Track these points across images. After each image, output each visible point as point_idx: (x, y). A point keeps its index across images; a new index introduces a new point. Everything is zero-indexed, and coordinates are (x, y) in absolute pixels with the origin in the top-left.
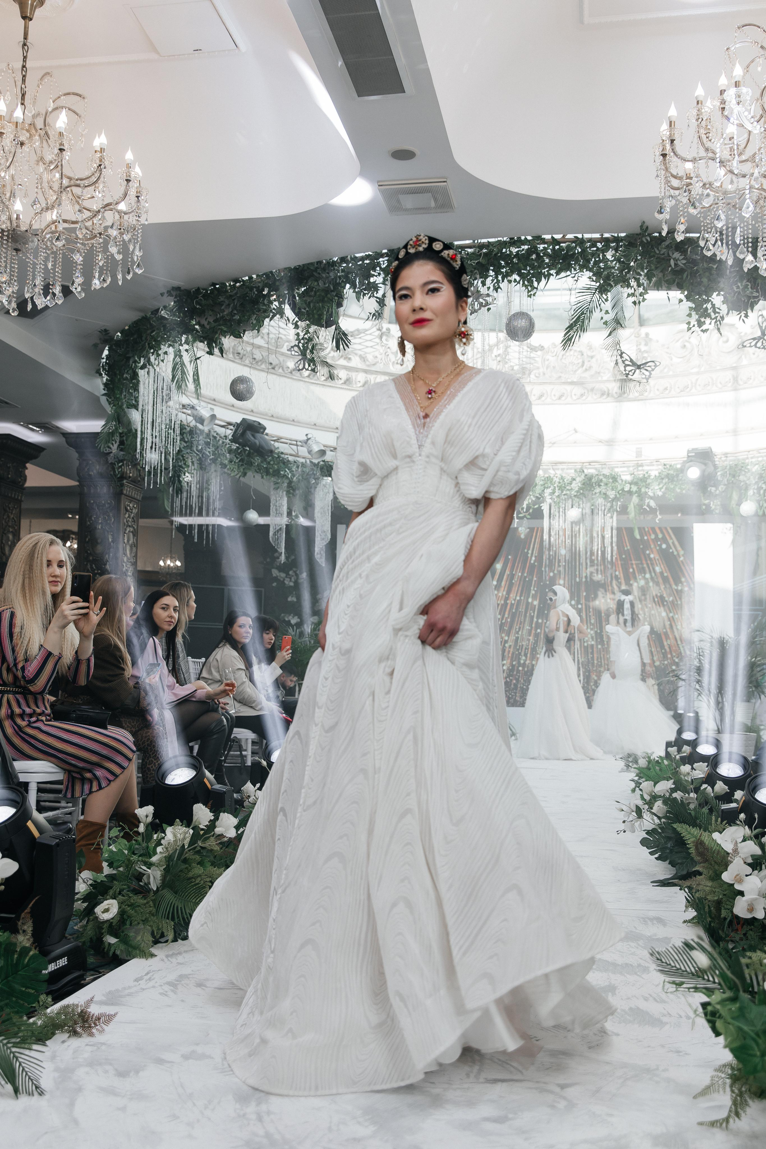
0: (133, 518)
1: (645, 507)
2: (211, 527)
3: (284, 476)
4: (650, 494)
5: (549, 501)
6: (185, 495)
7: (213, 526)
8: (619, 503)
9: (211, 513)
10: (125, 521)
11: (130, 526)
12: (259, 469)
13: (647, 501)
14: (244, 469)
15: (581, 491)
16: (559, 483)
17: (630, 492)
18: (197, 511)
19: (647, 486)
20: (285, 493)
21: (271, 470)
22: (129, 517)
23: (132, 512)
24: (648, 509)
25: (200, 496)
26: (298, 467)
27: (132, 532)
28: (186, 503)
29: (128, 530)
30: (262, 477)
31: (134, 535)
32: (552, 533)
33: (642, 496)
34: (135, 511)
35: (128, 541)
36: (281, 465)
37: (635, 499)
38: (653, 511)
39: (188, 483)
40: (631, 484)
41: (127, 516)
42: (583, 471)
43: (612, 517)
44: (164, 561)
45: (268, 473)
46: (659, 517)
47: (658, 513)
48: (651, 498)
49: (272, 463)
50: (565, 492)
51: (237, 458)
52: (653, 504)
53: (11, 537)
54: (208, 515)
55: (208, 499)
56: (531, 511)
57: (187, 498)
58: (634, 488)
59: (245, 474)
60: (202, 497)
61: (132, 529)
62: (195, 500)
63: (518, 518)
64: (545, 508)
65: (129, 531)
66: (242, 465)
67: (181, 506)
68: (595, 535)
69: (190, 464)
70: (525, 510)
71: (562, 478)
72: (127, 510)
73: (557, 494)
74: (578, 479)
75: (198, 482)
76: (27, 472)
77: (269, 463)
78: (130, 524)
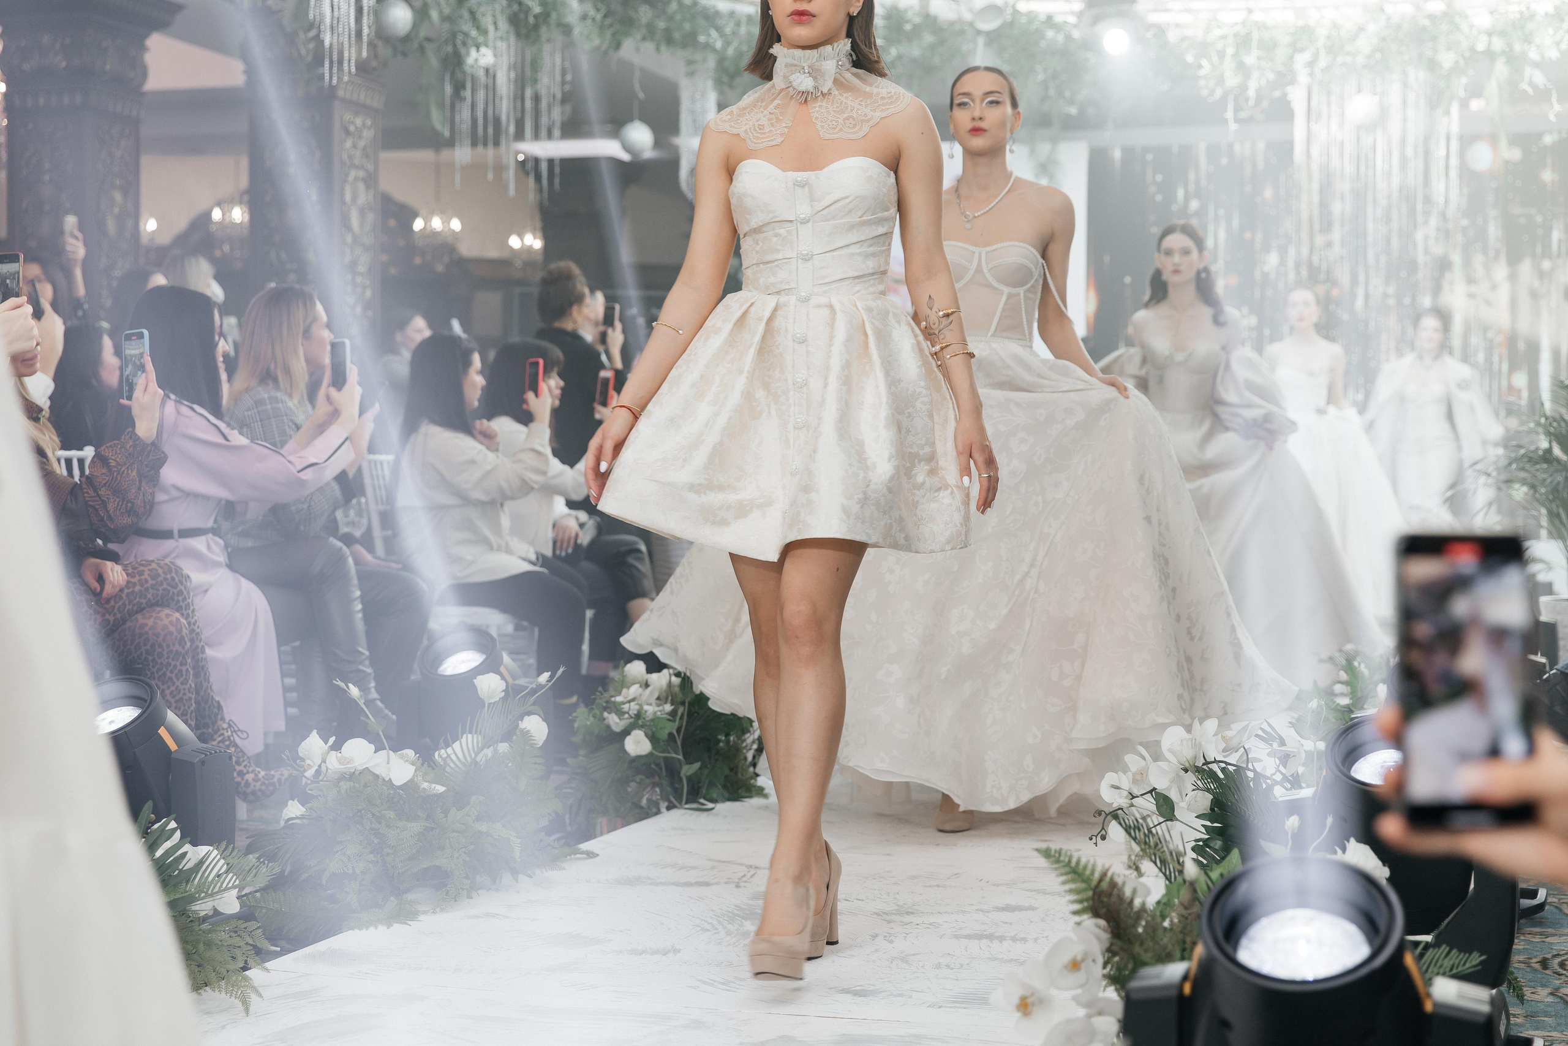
0: (364, 149)
1: (1524, 86)
2: (544, 167)
3: (707, 46)
4: (1534, 55)
5: (1303, 78)
6: (481, 95)
7: (551, 161)
8: (1464, 80)
9: (543, 132)
10: (345, 156)
11: (357, 167)
12: (650, 33)
13: (1528, 71)
14: (614, 35)
15: (1378, 56)
16: (1328, 37)
17: (1490, 55)
18: (512, 129)
19: (1528, 39)
20: (710, 84)
21: (677, 35)
22: (355, 146)
23: (360, 137)
24: (1530, 90)
25: (519, 97)
26: (738, 24)
27: (364, 180)
28: (485, 113)
29: (353, 174)
30: (658, 49)
31: (368, 187)
32: (1315, 153)
33: (1515, 61)
34: (368, 134)
35: (354, 198)
36: (702, 22)
37: (1501, 69)
38: (1542, 95)
39: (487, 71)
40: (1490, 34)
41: (349, 144)
42: (1383, 10)
43: (1447, 112)
44: (521, 238)
45: (669, 40)
46: (1557, 107)
47: (1554, 99)
48: (1537, 65)
49: (678, 17)
50: (1340, 60)
51: (598, 10)
52: (1539, 78)
53: (118, 197)
54: (536, 137)
55: (537, 99)
56: (1265, 104)
57: (487, 104)
58: (1498, 44)
59: (618, 46)
60: (523, 100)
61: (361, 174)
62: (505, 107)
63: (1237, 120)
64: (1297, 96)
65: (356, 179)
66: (611, 25)
67: (474, 120)
68: (1410, 152)
69: (491, 29)
70: (1251, 103)
71: (1335, 26)
72: (348, 133)
73: (1322, 63)
74: (1372, 28)
75: (513, 67)
76: (149, 58)
77: (671, 18)
78: (357, 162)
